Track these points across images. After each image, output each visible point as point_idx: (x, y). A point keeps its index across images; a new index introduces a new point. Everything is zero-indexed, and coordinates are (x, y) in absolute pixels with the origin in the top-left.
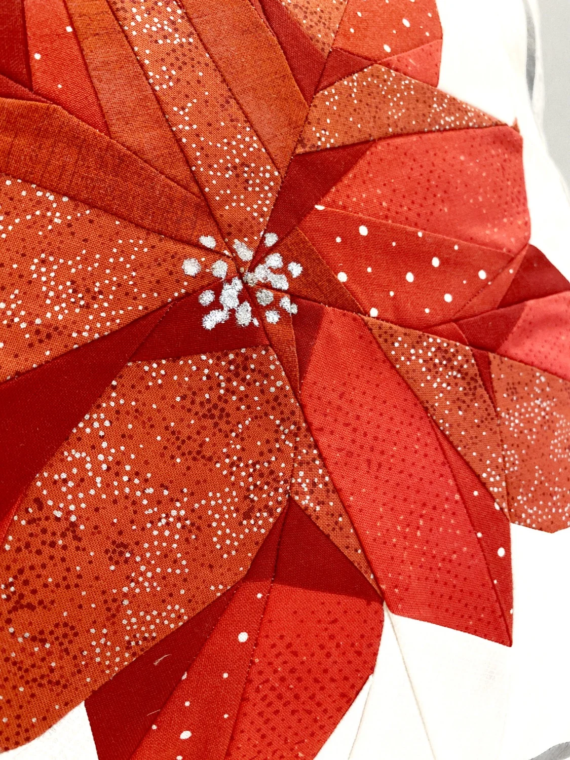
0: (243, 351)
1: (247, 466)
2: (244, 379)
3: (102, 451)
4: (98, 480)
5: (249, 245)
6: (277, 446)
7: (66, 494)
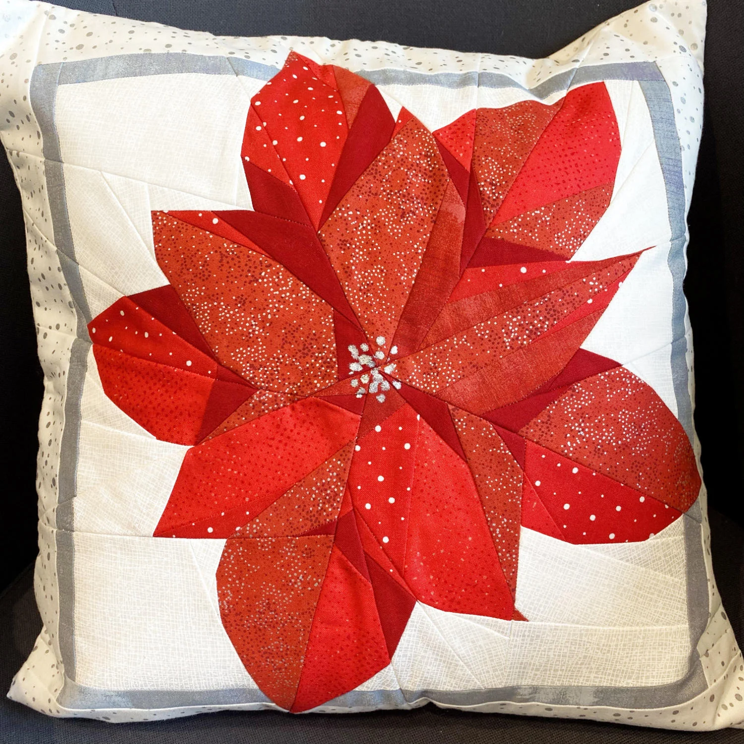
0: (337, 366)
1: (277, 367)
2: (322, 366)
3: (291, 295)
4: (277, 293)
5: (393, 372)
6: (286, 384)
7: (272, 278)
